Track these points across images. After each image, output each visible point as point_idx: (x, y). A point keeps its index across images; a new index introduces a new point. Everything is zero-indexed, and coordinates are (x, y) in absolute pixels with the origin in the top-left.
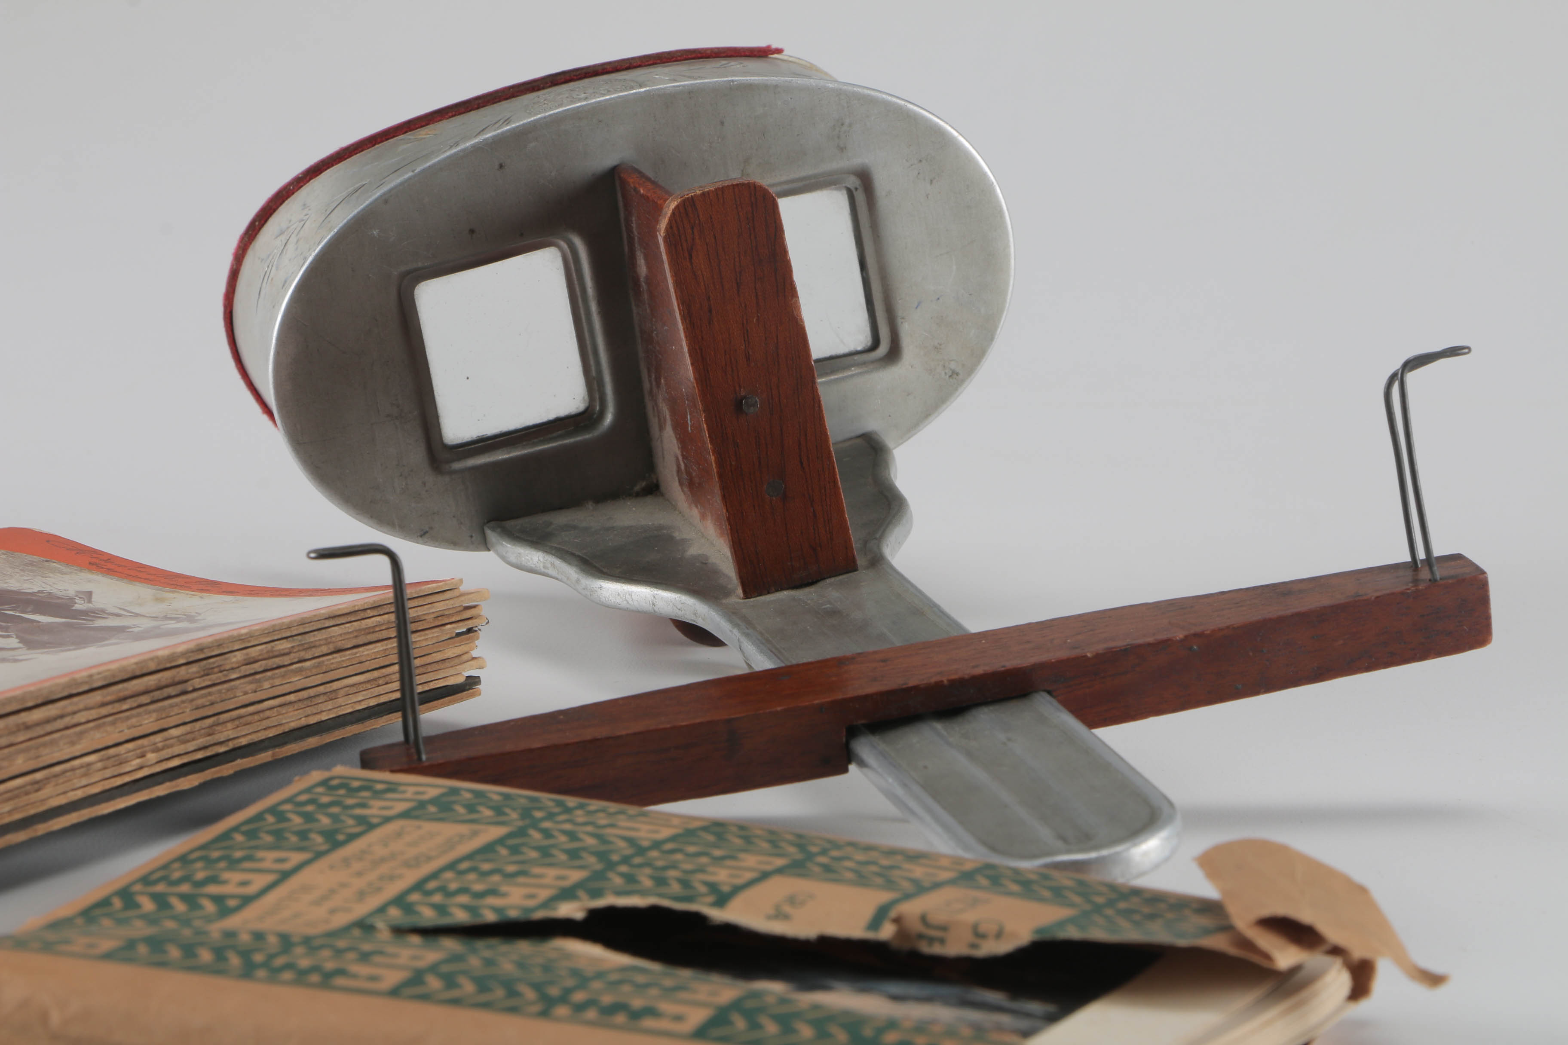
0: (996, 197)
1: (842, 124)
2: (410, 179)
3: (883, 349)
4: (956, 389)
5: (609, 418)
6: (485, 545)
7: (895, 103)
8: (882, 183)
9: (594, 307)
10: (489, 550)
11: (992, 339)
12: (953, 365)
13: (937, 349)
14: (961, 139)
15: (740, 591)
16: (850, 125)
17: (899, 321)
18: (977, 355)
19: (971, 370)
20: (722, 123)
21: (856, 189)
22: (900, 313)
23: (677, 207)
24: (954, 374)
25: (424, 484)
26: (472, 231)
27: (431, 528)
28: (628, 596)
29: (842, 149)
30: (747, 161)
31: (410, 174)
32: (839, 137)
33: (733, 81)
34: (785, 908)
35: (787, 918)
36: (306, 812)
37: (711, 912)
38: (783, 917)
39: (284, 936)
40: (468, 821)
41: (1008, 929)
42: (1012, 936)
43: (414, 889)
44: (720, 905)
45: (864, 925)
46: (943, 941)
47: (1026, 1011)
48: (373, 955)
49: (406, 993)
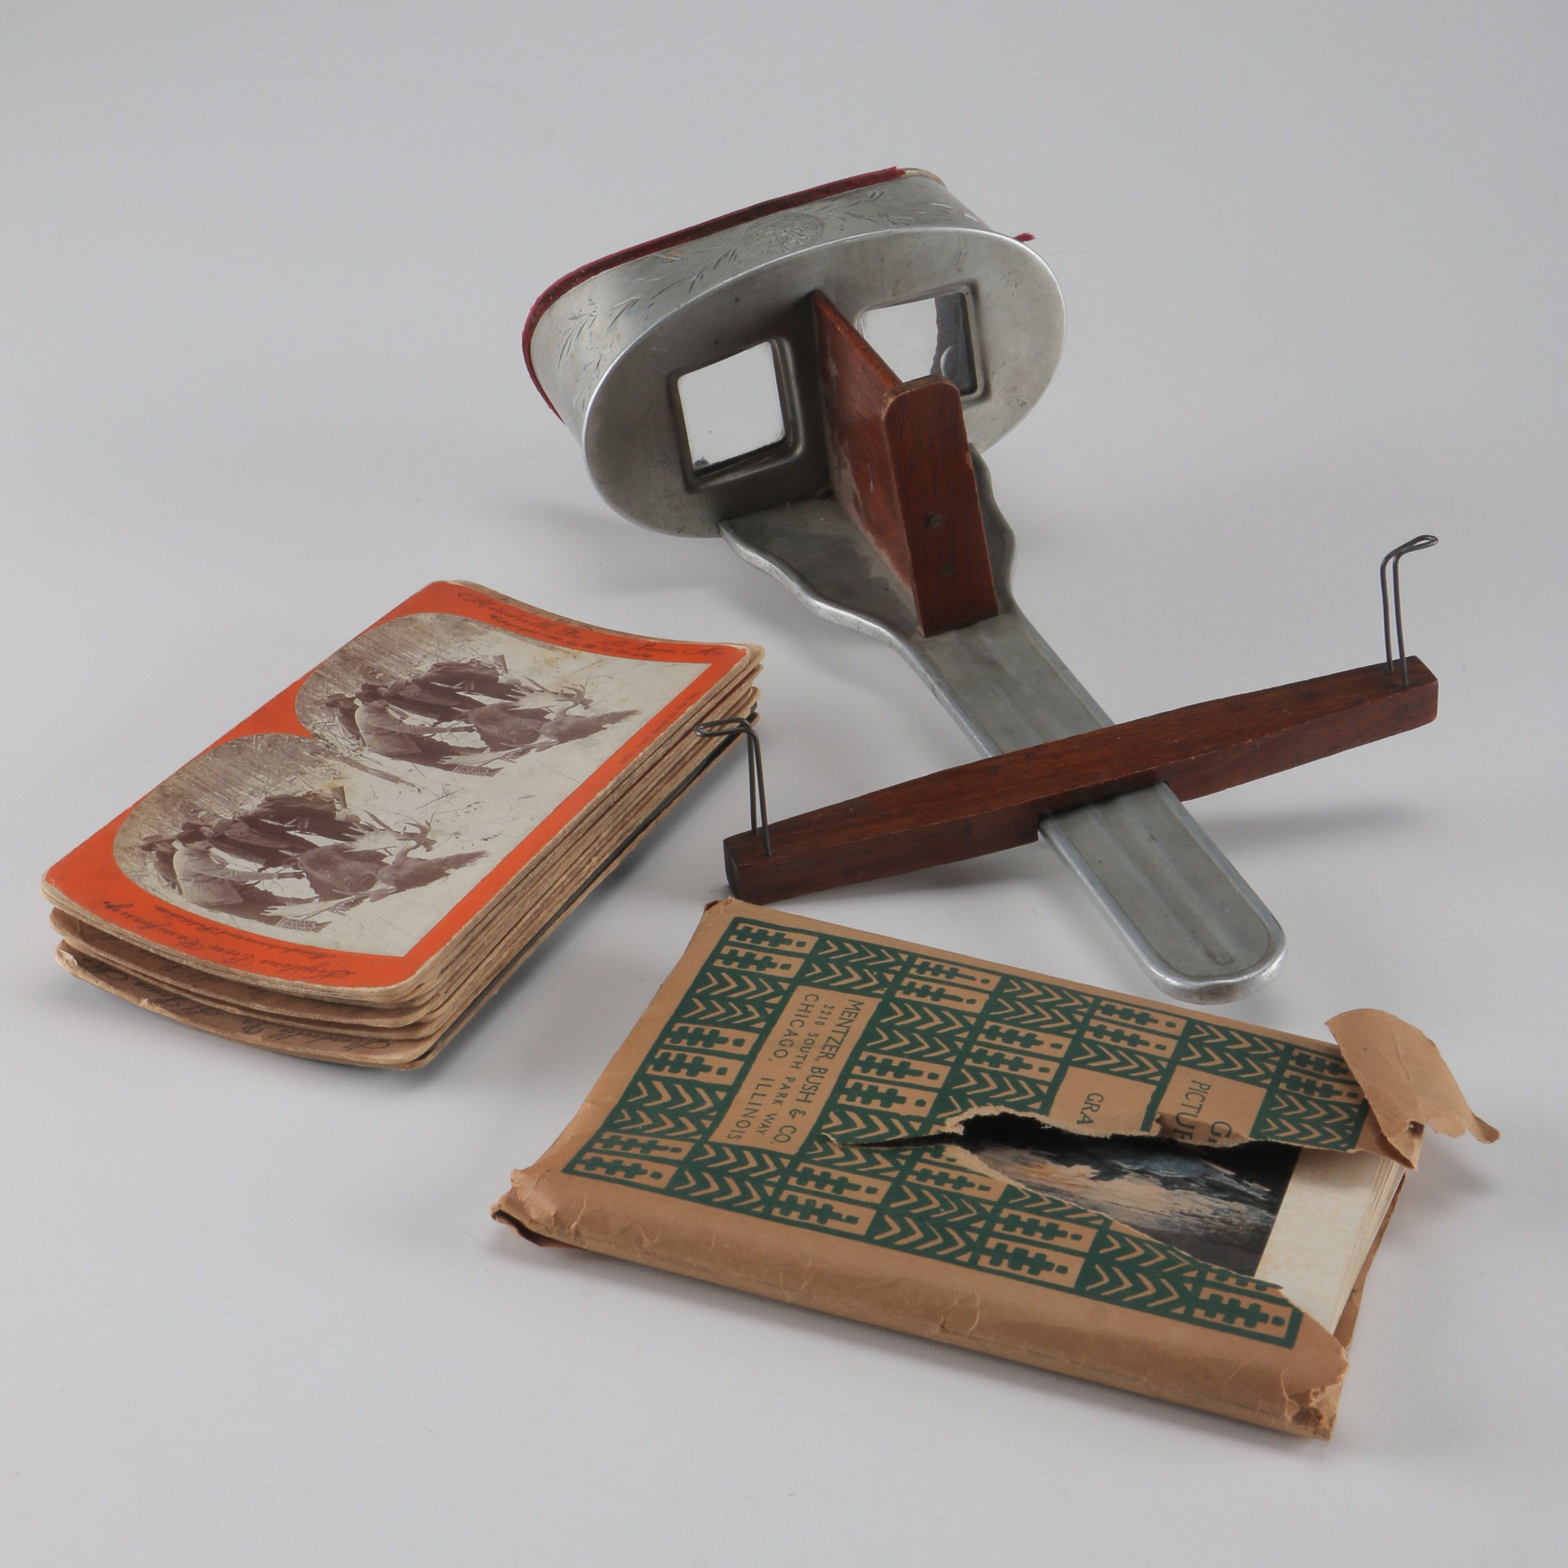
0: (1058, 291)
1: (961, 254)
2: (676, 313)
3: (979, 392)
4: (1024, 413)
5: (799, 450)
6: (719, 534)
7: (995, 237)
8: (984, 290)
9: (794, 382)
10: (720, 537)
11: (1049, 380)
12: (1023, 399)
13: (1014, 389)
14: (1037, 256)
15: (921, 630)
16: (966, 255)
17: (991, 374)
18: (1039, 391)
19: (1034, 401)
20: (882, 260)
21: (967, 294)
22: (991, 370)
23: (894, 402)
24: (1024, 404)
25: (681, 501)
26: (717, 343)
27: (685, 527)
28: (839, 618)
29: (959, 270)
30: (897, 283)
31: (677, 309)
32: (958, 263)
33: (890, 232)
34: (1088, 1112)
35: (1091, 1121)
36: (734, 970)
37: (1042, 1118)
38: (1088, 1121)
39: (775, 1156)
40: (846, 989)
41: (1234, 1130)
42: (1237, 1136)
43: (839, 1088)
44: (1045, 1110)
45: (1140, 1125)
46: (1191, 1135)
47: (1251, 1193)
48: (841, 1184)
49: (877, 1238)
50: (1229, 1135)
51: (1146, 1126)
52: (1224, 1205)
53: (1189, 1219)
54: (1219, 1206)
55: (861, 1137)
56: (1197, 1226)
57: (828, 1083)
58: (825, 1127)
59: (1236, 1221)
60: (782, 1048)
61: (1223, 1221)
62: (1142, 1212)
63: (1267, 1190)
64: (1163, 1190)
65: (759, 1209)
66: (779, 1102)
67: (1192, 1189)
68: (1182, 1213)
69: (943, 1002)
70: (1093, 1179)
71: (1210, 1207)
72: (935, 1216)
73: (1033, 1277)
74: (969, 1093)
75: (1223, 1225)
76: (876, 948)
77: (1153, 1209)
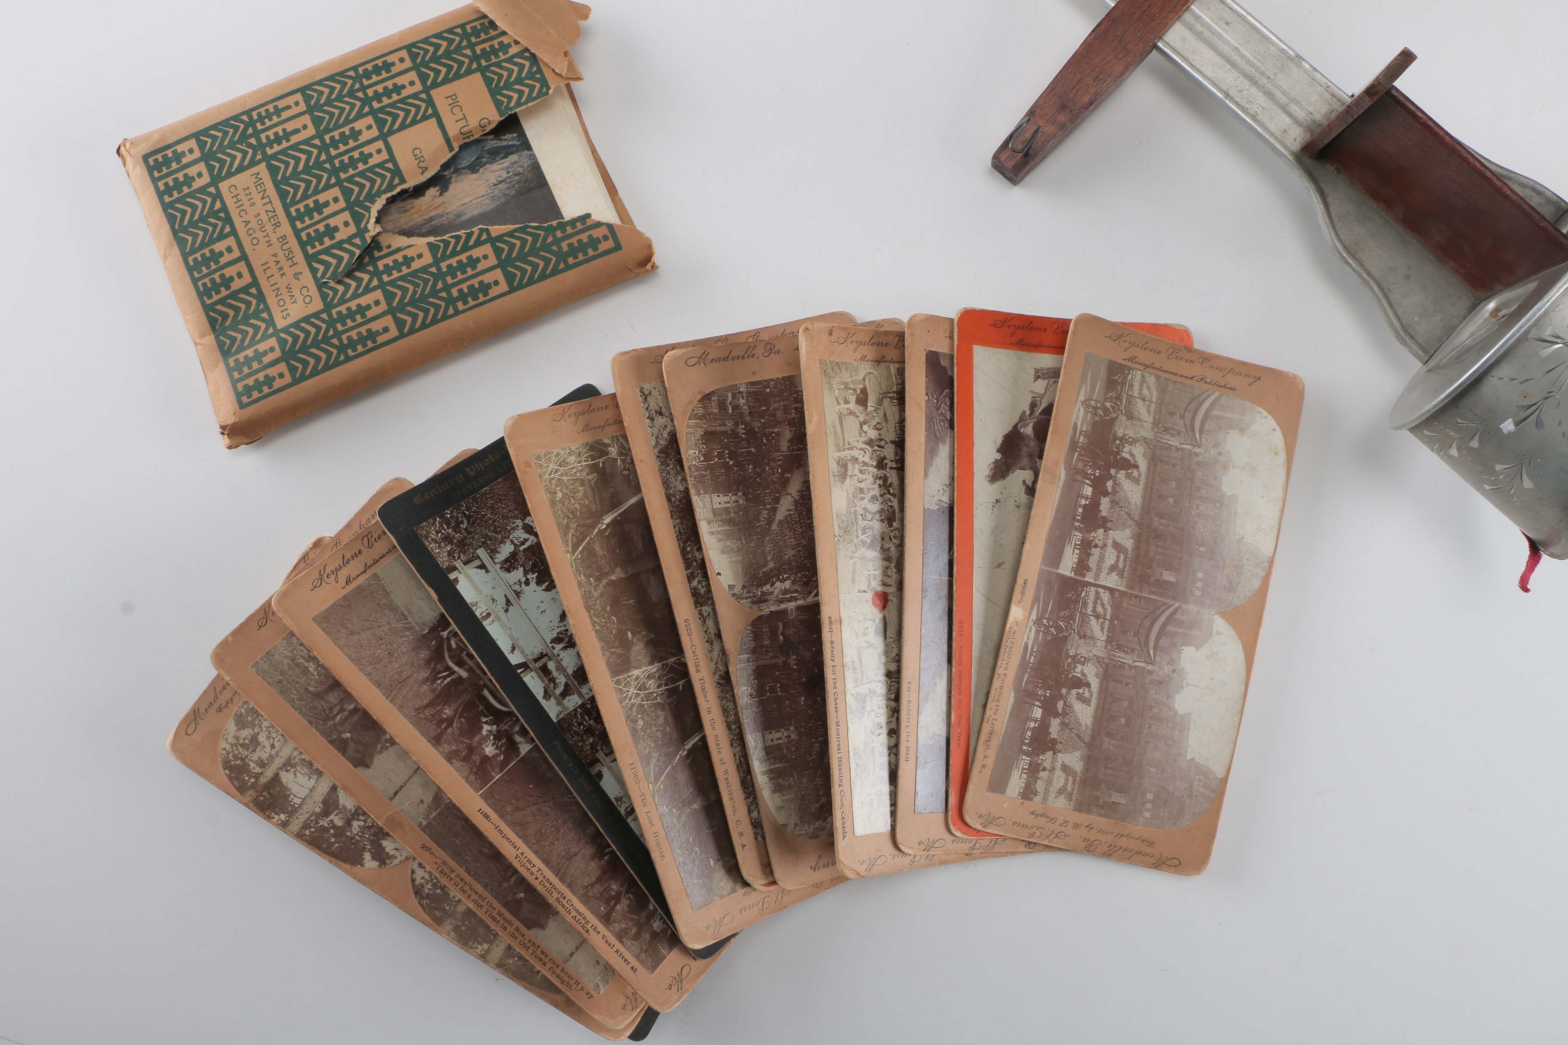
34: (421, 165)
35: (427, 168)
36: (178, 198)
37: (405, 186)
38: (424, 170)
39: (316, 315)
40: (241, 169)
41: (491, 119)
42: (494, 121)
43: (303, 245)
44: (403, 181)
45: (447, 150)
46: (472, 135)
47: (511, 143)
48: (362, 310)
49: (406, 331)
50: (490, 123)
51: (451, 148)
52: (507, 162)
53: (501, 186)
54: (506, 164)
55: (341, 269)
56: (508, 188)
57: (294, 244)
58: (319, 275)
59: (520, 170)
60: (252, 237)
61: (516, 175)
62: (478, 200)
63: (515, 135)
64: (475, 176)
65: (342, 358)
66: (283, 274)
67: (485, 164)
68: (495, 185)
69: (294, 139)
70: (441, 195)
71: (502, 169)
72: (417, 296)
73: (487, 298)
74: (361, 199)
75: (517, 178)
76: (226, 122)
77: (481, 194)
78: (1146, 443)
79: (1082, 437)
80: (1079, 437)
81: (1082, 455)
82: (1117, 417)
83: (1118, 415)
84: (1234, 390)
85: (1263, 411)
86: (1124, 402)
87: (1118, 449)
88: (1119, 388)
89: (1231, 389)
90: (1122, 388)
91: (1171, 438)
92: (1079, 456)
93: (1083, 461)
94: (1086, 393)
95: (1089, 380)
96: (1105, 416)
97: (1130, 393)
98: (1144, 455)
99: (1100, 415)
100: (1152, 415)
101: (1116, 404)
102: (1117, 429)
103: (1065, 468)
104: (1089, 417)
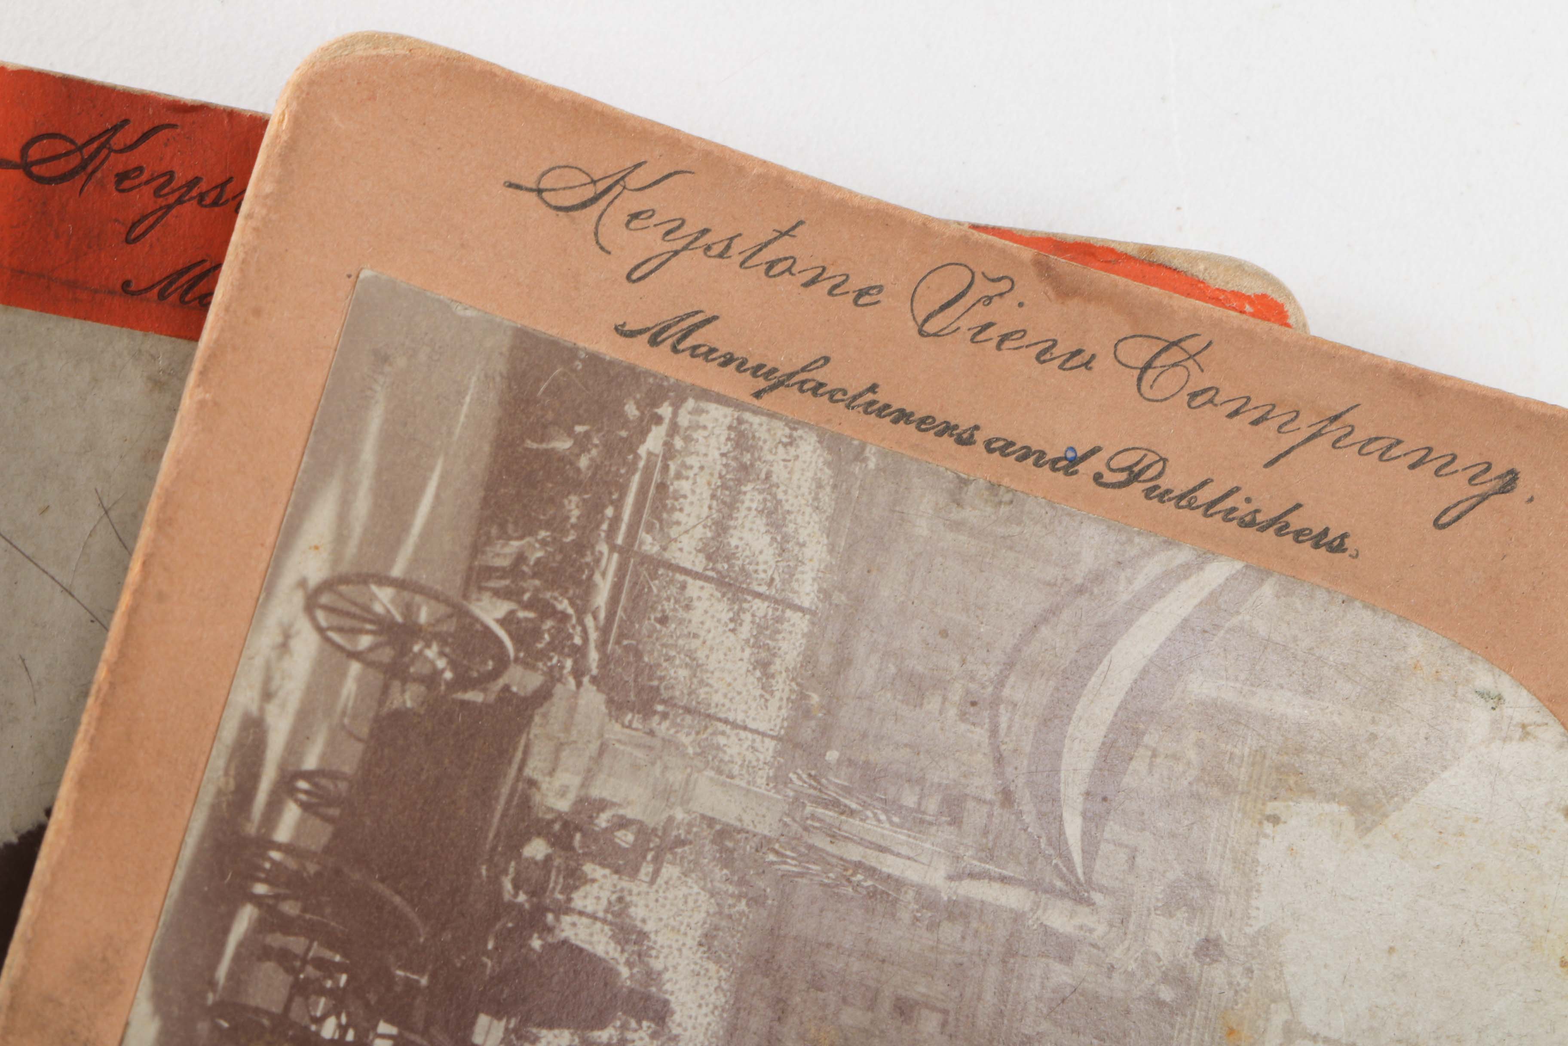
78: (726, 858)
79: (291, 813)
80: (274, 808)
81: (286, 925)
82: (543, 695)
83: (553, 677)
84: (1338, 546)
85: (1506, 685)
86: (601, 599)
87: (537, 891)
88: (573, 507)
89: (1320, 540)
90: (593, 511)
91: (900, 838)
92: (261, 927)
93: (284, 957)
94: (340, 537)
95: (368, 454)
96: (463, 682)
97: (648, 544)
98: (707, 941)
99: (432, 679)
100: (782, 686)
101: (546, 610)
102: (535, 768)
103: (160, 1000)
104: (350, 687)
